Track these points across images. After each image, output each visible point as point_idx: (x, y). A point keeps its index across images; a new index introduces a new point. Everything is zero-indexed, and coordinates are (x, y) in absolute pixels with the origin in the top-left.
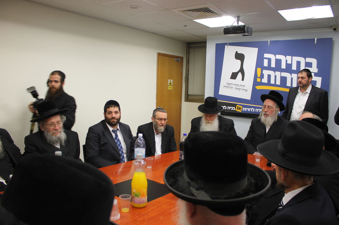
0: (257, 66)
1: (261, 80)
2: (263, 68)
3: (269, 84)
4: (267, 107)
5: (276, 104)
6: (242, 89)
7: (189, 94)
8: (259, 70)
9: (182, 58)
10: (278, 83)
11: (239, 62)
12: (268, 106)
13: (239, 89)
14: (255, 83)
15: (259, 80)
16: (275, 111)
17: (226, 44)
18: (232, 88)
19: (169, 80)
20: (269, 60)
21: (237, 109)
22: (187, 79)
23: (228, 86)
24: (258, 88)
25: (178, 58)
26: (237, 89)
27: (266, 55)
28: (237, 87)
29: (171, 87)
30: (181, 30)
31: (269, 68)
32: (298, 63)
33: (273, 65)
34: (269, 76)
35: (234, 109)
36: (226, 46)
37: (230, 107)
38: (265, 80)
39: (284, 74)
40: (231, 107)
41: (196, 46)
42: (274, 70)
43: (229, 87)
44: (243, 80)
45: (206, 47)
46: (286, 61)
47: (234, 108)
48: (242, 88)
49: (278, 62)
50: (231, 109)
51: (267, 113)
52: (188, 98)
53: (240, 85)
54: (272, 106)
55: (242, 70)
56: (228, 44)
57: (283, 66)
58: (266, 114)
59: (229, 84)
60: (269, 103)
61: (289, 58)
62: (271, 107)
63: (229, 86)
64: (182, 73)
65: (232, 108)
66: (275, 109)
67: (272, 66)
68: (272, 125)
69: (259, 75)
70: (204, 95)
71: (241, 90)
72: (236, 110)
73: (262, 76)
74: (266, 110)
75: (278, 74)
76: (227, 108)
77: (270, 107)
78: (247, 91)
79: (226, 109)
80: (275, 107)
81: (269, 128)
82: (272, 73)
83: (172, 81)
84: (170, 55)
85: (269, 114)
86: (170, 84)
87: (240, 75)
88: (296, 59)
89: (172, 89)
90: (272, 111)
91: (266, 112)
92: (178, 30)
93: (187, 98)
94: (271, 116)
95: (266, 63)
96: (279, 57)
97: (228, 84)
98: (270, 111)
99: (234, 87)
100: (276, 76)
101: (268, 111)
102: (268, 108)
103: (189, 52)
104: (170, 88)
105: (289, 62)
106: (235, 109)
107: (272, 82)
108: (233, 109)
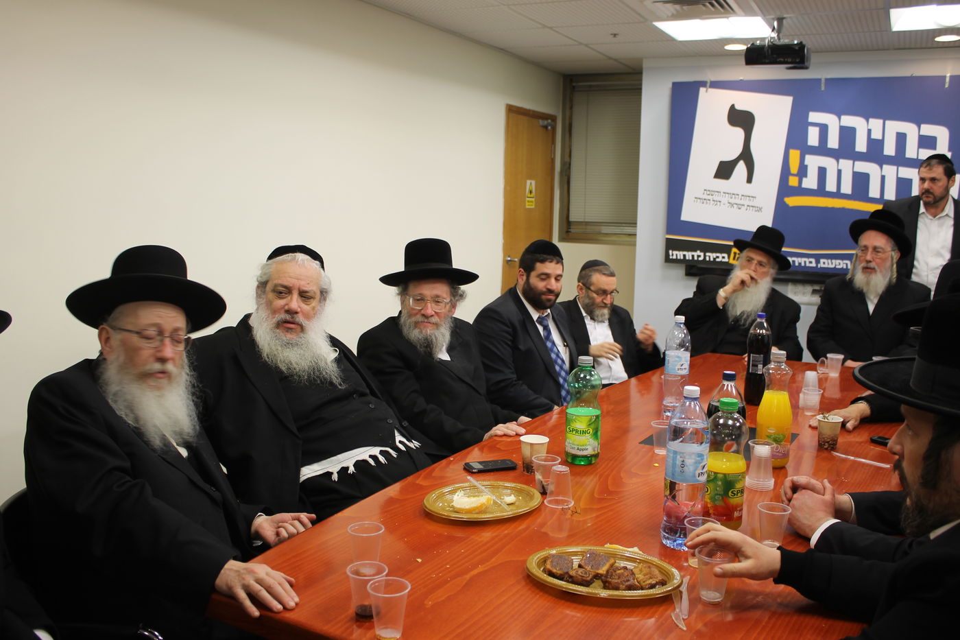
0: (790, 145)
1: (800, 182)
2: (807, 150)
3: (821, 191)
4: (870, 250)
5: (893, 242)
6: (746, 206)
7: (572, 219)
8: (795, 155)
9: (554, 118)
10: (847, 188)
11: (739, 133)
12: (875, 249)
13: (740, 206)
14: (785, 189)
15: (793, 181)
16: (890, 259)
17: (703, 84)
18: (719, 203)
19: (528, 182)
20: (824, 129)
21: (734, 259)
22: (566, 177)
23: (708, 197)
24: (792, 201)
25: (547, 119)
26: (732, 205)
27: (814, 117)
28: (732, 201)
29: (532, 202)
30: (587, 45)
31: (822, 150)
32: (901, 138)
33: (833, 142)
34: (822, 172)
35: (726, 260)
36: (702, 90)
37: (714, 255)
38: (810, 182)
39: (862, 167)
40: (718, 255)
41: (590, 86)
42: (836, 155)
43: (709, 200)
44: (749, 180)
45: (641, 89)
46: (869, 131)
47: (723, 257)
48: (746, 202)
49: (848, 135)
50: (717, 260)
51: (872, 265)
52: (570, 232)
53: (740, 196)
54: (883, 246)
55: (746, 156)
56: (708, 85)
57: (861, 146)
58: (870, 268)
59: (711, 192)
60: (874, 239)
61: (876, 124)
62: (881, 248)
63: (710, 197)
64: (553, 161)
65: (718, 257)
66: (890, 253)
67: (830, 145)
68: (883, 292)
69: (794, 168)
70: (636, 224)
71: (743, 208)
72: (731, 261)
73: (803, 171)
74: (869, 257)
75: (846, 165)
76: (705, 256)
77: (879, 250)
78: (760, 209)
79: (701, 259)
80: (889, 249)
81: (876, 301)
82: (829, 163)
83: (533, 182)
84: (529, 110)
85: (876, 268)
86: (531, 192)
87: (741, 167)
88: (894, 127)
89: (533, 207)
90: (884, 260)
91: (870, 262)
92: (581, 44)
93: (567, 232)
94: (881, 272)
95: (813, 138)
96: (848, 121)
97: (708, 193)
98: (878, 260)
99: (725, 199)
100: (839, 172)
101: (874, 260)
102: (874, 253)
103: (571, 100)
104: (530, 203)
105: (876, 135)
106: (729, 257)
107: (831, 186)
108: (724, 260)
